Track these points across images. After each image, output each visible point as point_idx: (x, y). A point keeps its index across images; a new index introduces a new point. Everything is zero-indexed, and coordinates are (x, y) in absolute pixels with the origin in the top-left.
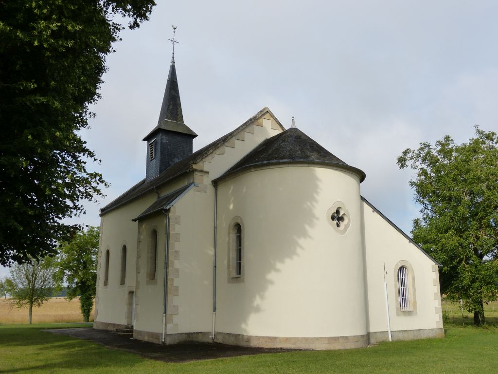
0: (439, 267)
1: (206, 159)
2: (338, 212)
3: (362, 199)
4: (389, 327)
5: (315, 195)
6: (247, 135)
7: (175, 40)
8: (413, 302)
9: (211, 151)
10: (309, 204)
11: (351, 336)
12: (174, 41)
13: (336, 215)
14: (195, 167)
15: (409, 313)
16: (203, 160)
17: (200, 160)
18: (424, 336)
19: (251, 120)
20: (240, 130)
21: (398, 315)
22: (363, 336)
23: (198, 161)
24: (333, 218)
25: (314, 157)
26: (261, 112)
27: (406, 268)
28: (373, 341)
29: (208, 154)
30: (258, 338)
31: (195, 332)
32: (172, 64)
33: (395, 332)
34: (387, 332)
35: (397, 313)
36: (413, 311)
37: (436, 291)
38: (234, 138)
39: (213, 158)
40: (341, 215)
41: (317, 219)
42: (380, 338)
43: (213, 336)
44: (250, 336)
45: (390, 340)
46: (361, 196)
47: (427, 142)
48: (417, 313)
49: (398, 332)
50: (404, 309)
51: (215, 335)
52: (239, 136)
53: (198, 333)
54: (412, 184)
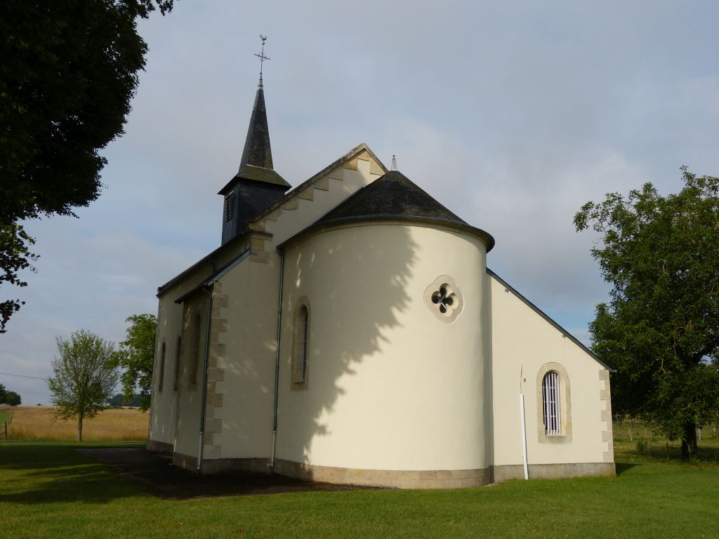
0: (610, 372)
1: (270, 216)
2: (443, 290)
3: (489, 272)
4: (525, 458)
5: (408, 266)
6: (332, 183)
7: (264, 56)
8: (565, 424)
9: (277, 205)
10: (398, 278)
11: (456, 471)
12: (262, 57)
13: (440, 295)
14: (251, 227)
15: (560, 439)
16: (265, 218)
17: (260, 217)
18: (580, 473)
19: (339, 161)
20: (321, 176)
21: (540, 441)
22: (477, 471)
23: (257, 219)
24: (435, 300)
25: (411, 211)
26: (354, 150)
27: (557, 374)
28: (498, 477)
29: (272, 209)
30: (322, 469)
31: (245, 457)
32: (258, 88)
33: (534, 467)
34: (523, 465)
35: (539, 438)
36: (565, 437)
37: (605, 409)
38: (313, 186)
39: (279, 215)
40: (447, 295)
41: (409, 299)
42: (510, 474)
43: (272, 465)
44: (312, 466)
45: (527, 478)
46: (487, 268)
47: (617, 193)
48: (571, 439)
49: (540, 467)
50: (551, 433)
51: (274, 463)
52: (321, 184)
53: (249, 460)
54: (596, 253)
